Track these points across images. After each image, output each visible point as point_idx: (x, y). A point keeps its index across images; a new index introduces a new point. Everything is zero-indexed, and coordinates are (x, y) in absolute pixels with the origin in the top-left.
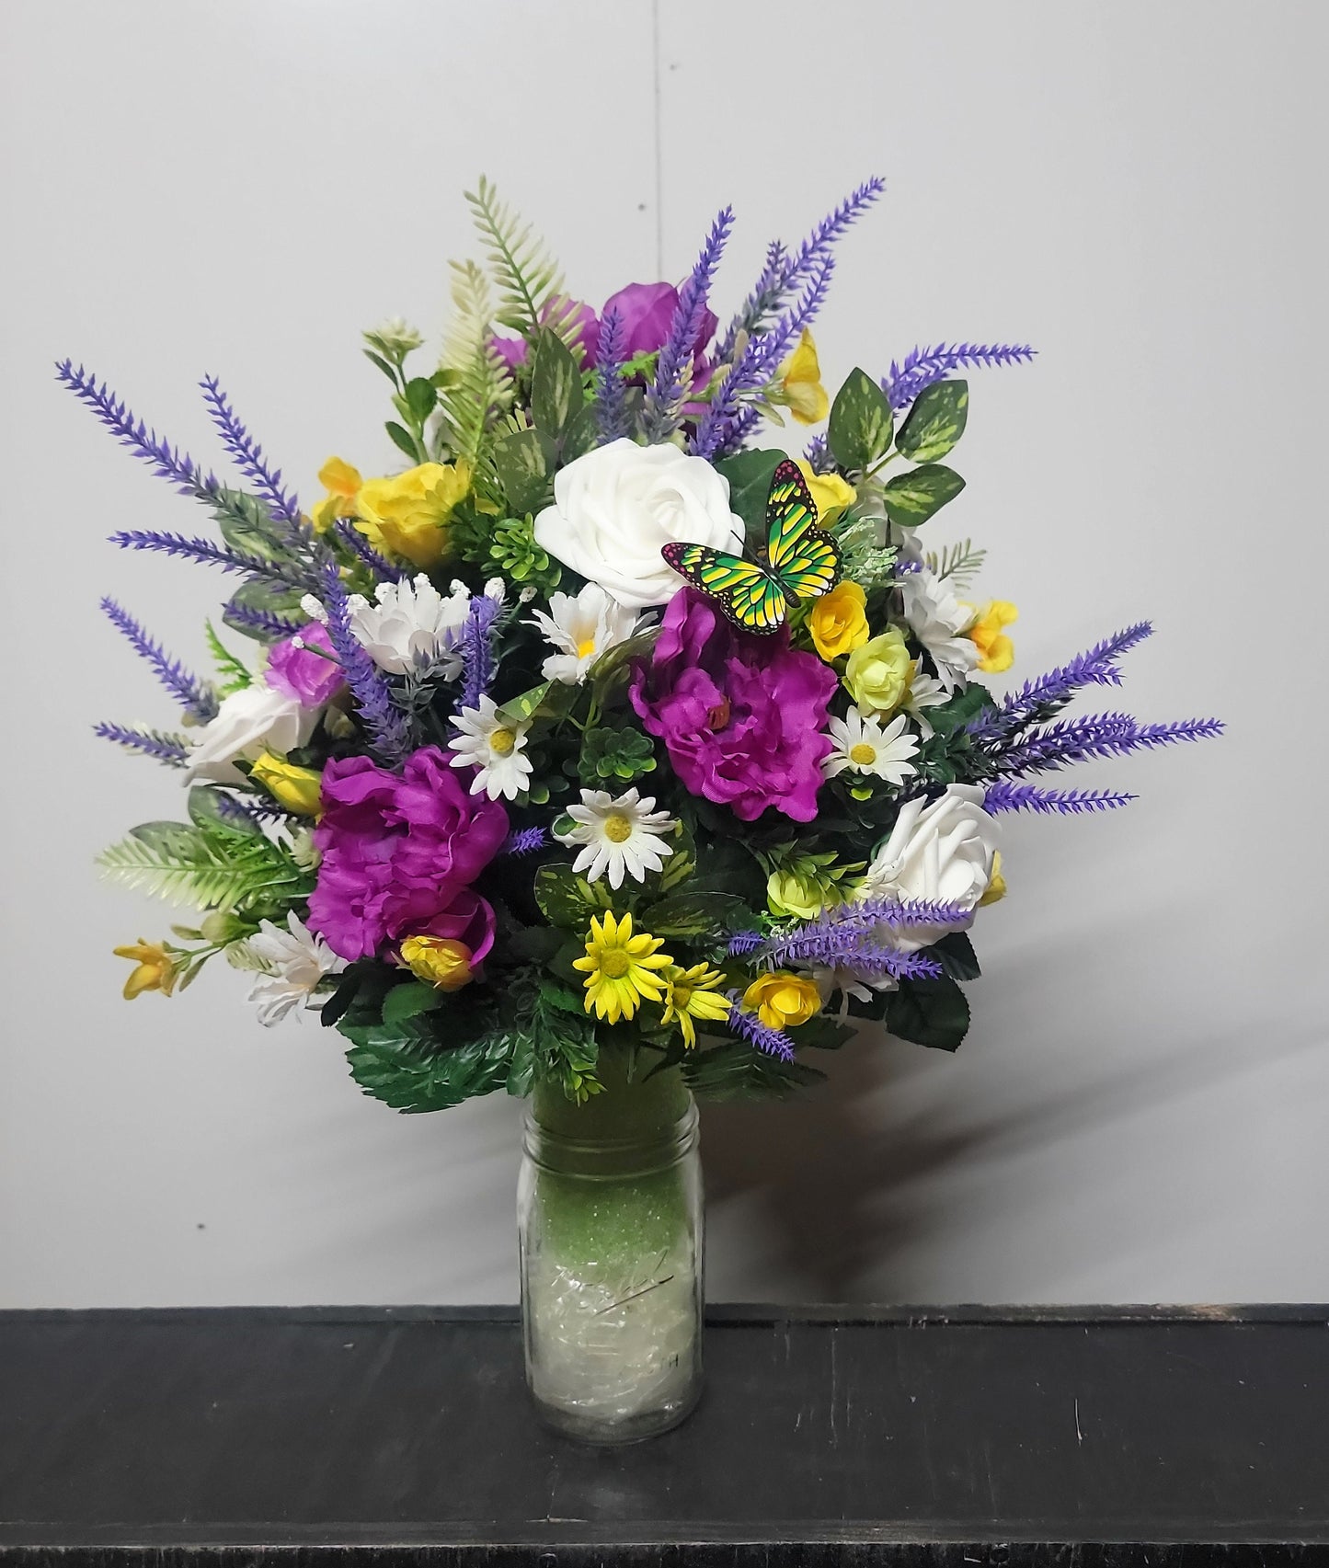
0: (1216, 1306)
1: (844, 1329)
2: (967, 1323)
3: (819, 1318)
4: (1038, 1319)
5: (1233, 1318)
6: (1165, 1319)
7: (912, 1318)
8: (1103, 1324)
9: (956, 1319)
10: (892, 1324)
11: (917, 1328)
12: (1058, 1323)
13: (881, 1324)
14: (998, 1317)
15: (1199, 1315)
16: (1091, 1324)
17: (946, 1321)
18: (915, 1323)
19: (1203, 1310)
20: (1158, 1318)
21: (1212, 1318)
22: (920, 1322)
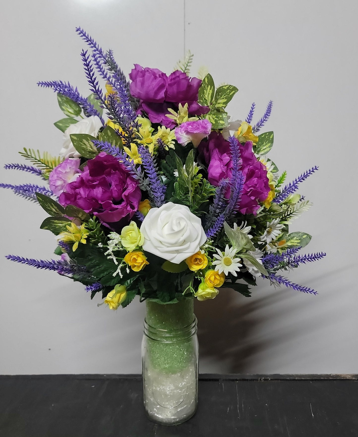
0: (348, 375)
1: (239, 381)
2: (276, 380)
3: (231, 378)
4: (296, 378)
5: (354, 378)
6: (334, 378)
7: (259, 378)
8: (316, 380)
9: (272, 378)
10: (253, 380)
11: (261, 381)
12: (302, 380)
13: (250, 380)
14: (284, 378)
15: (343, 378)
16: (312, 380)
17: (270, 379)
18: (260, 380)
19: (344, 376)
20: (332, 378)
21: (348, 378)
22: (262, 379)
